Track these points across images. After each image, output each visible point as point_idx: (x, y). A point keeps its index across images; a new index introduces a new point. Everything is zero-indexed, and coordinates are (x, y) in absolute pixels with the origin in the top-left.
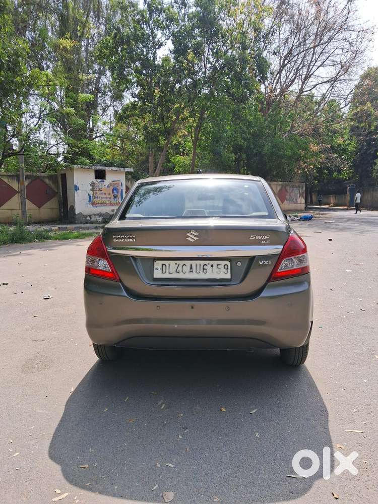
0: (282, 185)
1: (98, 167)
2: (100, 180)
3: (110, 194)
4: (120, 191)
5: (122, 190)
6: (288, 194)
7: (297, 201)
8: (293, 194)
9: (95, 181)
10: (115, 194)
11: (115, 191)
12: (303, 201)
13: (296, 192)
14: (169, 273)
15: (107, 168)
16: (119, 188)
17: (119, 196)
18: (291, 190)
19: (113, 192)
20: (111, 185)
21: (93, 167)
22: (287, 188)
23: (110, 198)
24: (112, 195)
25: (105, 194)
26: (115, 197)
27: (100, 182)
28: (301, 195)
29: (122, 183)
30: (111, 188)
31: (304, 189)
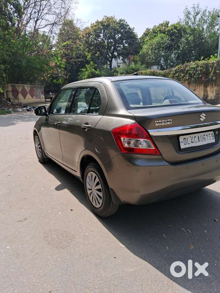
0: (31, 87)
6: (35, 93)
7: (40, 97)
8: (37, 93)
12: (44, 97)
13: (39, 91)
14: (188, 144)
18: (36, 90)
22: (34, 89)
28: (42, 93)
31: (43, 89)
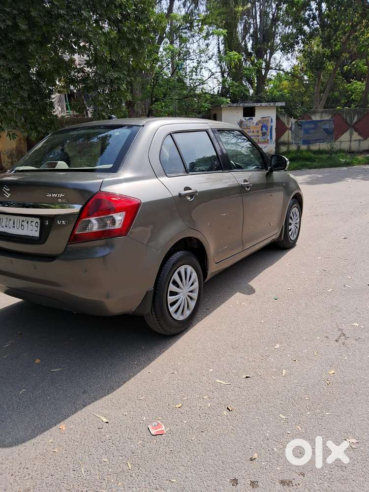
1: (246, 104)
2: (248, 118)
3: (258, 132)
4: (269, 128)
5: (272, 127)
9: (243, 119)
10: (264, 131)
11: (264, 128)
15: (255, 104)
16: (269, 124)
17: (269, 133)
19: (262, 130)
20: (260, 121)
21: (241, 105)
23: (258, 136)
24: (260, 132)
25: (253, 132)
26: (264, 134)
27: (248, 119)
29: (272, 119)
30: (260, 125)
